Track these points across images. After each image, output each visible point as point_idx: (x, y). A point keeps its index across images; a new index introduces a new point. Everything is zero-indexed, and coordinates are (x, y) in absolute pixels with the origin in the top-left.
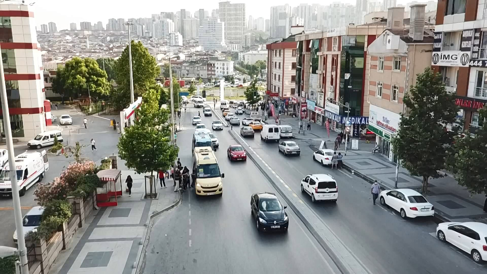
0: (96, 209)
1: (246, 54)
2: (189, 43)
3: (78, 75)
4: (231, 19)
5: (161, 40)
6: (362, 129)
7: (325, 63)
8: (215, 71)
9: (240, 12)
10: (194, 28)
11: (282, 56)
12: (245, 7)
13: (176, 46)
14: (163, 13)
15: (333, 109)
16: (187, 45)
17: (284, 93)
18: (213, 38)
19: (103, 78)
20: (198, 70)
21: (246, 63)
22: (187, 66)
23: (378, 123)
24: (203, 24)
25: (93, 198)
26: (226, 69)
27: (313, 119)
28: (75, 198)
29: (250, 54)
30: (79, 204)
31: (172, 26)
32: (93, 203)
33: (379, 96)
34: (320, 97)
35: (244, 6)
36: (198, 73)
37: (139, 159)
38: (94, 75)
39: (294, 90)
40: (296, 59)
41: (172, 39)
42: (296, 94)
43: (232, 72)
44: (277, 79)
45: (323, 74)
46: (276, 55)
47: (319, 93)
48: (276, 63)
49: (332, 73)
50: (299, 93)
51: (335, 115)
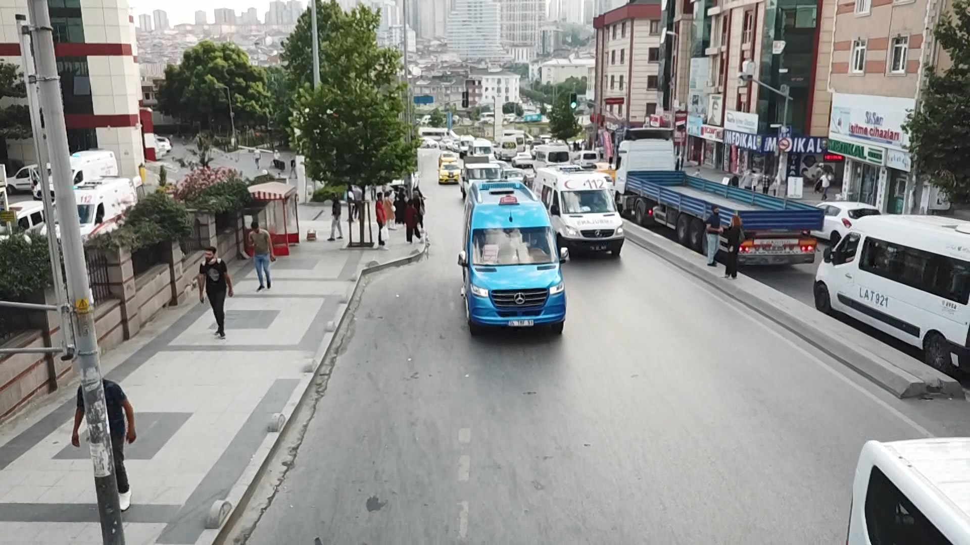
0: (244, 258)
1: (544, 66)
2: (429, 47)
3: (209, 76)
6: (806, 164)
7: (727, 28)
8: (480, 95)
10: (440, 17)
11: (628, 34)
15: (743, 125)
17: (631, 114)
18: (478, 36)
19: (257, 83)
20: (447, 95)
21: (544, 82)
22: (425, 87)
23: (854, 130)
24: (458, 7)
25: (237, 231)
26: (503, 90)
27: (695, 159)
28: (199, 212)
29: (553, 66)
30: (207, 225)
31: (395, 13)
32: (238, 243)
33: (857, 71)
34: (715, 103)
36: (447, 99)
37: (335, 152)
38: (240, 76)
39: (655, 105)
40: (658, 41)
41: (394, 38)
42: (660, 110)
43: (516, 97)
44: (617, 85)
45: (722, 53)
46: (614, 35)
47: (711, 96)
48: (614, 52)
49: (744, 45)
50: (667, 106)
51: (748, 135)
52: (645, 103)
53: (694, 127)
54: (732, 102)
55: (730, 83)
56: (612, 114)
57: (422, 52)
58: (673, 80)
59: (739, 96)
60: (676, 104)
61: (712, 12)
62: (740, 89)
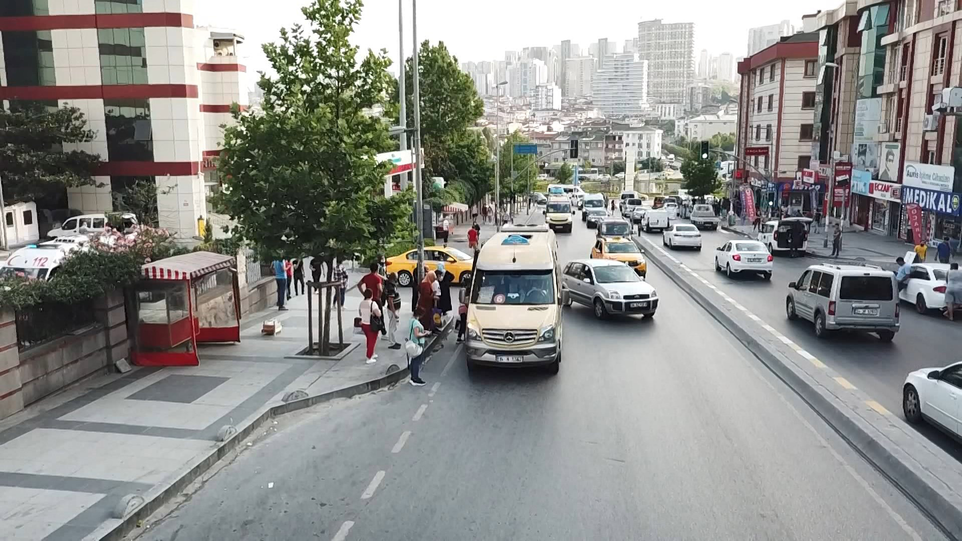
1: (691, 122)
2: (574, 104)
4: (661, 56)
5: (520, 100)
7: (908, 59)
8: (621, 151)
9: (683, 40)
10: (587, 77)
11: (778, 78)
12: (694, 29)
13: (548, 110)
14: (528, 48)
15: (931, 181)
16: (569, 109)
17: (780, 168)
18: (624, 93)
20: (586, 151)
21: (689, 139)
22: (565, 143)
24: (605, 65)
26: (645, 145)
29: (701, 122)
31: (543, 72)
35: (692, 27)
36: (586, 155)
39: (809, 158)
40: (814, 84)
41: (540, 96)
42: (815, 164)
43: (658, 153)
44: (763, 134)
45: (901, 90)
46: (761, 81)
47: (884, 144)
48: (760, 99)
49: (933, 77)
50: (824, 158)
51: (939, 193)
52: (797, 156)
53: (860, 183)
54: (914, 151)
55: (912, 128)
56: (757, 169)
57: (567, 110)
58: (833, 128)
59: (925, 143)
60: (836, 155)
61: (885, 41)
62: (927, 133)
